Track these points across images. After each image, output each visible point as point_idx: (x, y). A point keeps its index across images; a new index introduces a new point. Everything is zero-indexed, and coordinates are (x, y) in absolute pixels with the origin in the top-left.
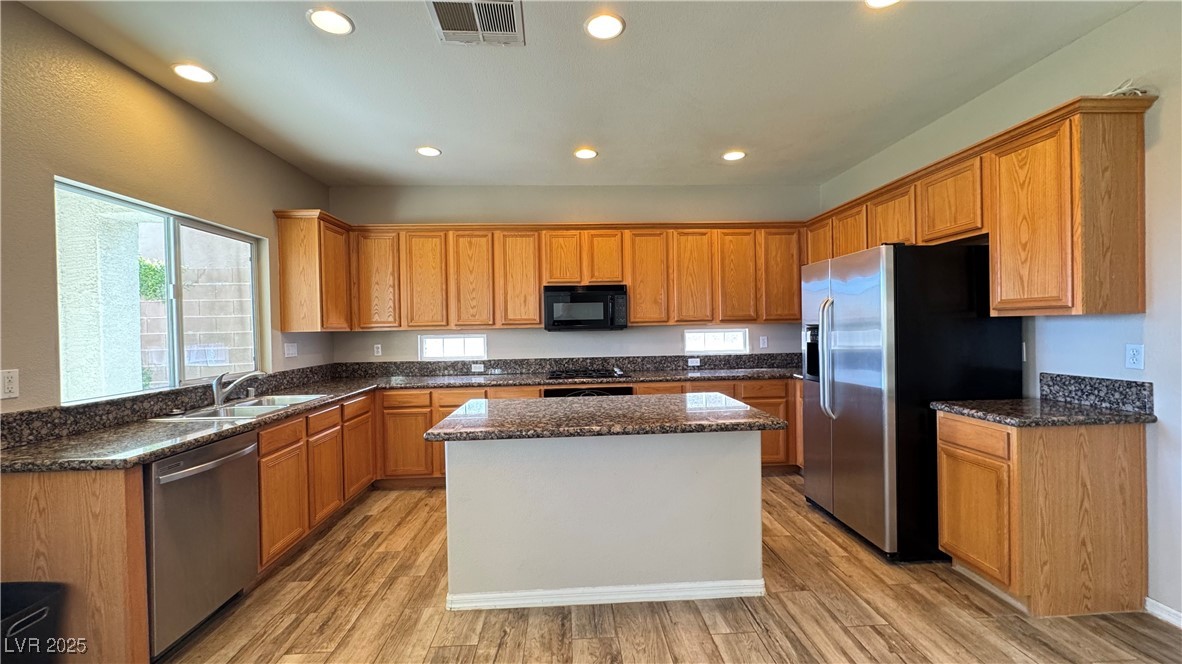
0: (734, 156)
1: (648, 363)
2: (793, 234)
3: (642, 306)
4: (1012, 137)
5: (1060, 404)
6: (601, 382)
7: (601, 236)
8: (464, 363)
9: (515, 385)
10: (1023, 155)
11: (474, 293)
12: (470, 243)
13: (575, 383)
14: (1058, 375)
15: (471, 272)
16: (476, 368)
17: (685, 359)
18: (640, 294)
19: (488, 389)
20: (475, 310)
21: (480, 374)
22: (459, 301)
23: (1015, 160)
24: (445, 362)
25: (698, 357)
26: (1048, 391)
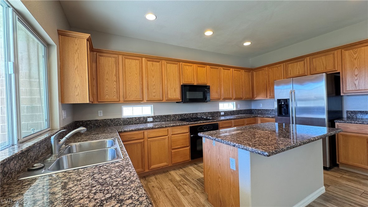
0: (247, 44)
1: (210, 114)
2: (249, 72)
3: (213, 94)
4: (351, 45)
5: (355, 119)
6: (209, 122)
7: (201, 67)
8: (144, 118)
9: (180, 125)
10: (356, 50)
11: (154, 86)
12: (152, 64)
13: (201, 123)
14: (354, 111)
15: (153, 77)
16: (150, 120)
17: (220, 112)
18: (212, 89)
19: (168, 128)
20: (155, 94)
21: (151, 122)
22: (148, 89)
23: (352, 52)
24: (135, 118)
25: (223, 112)
26: (350, 115)
